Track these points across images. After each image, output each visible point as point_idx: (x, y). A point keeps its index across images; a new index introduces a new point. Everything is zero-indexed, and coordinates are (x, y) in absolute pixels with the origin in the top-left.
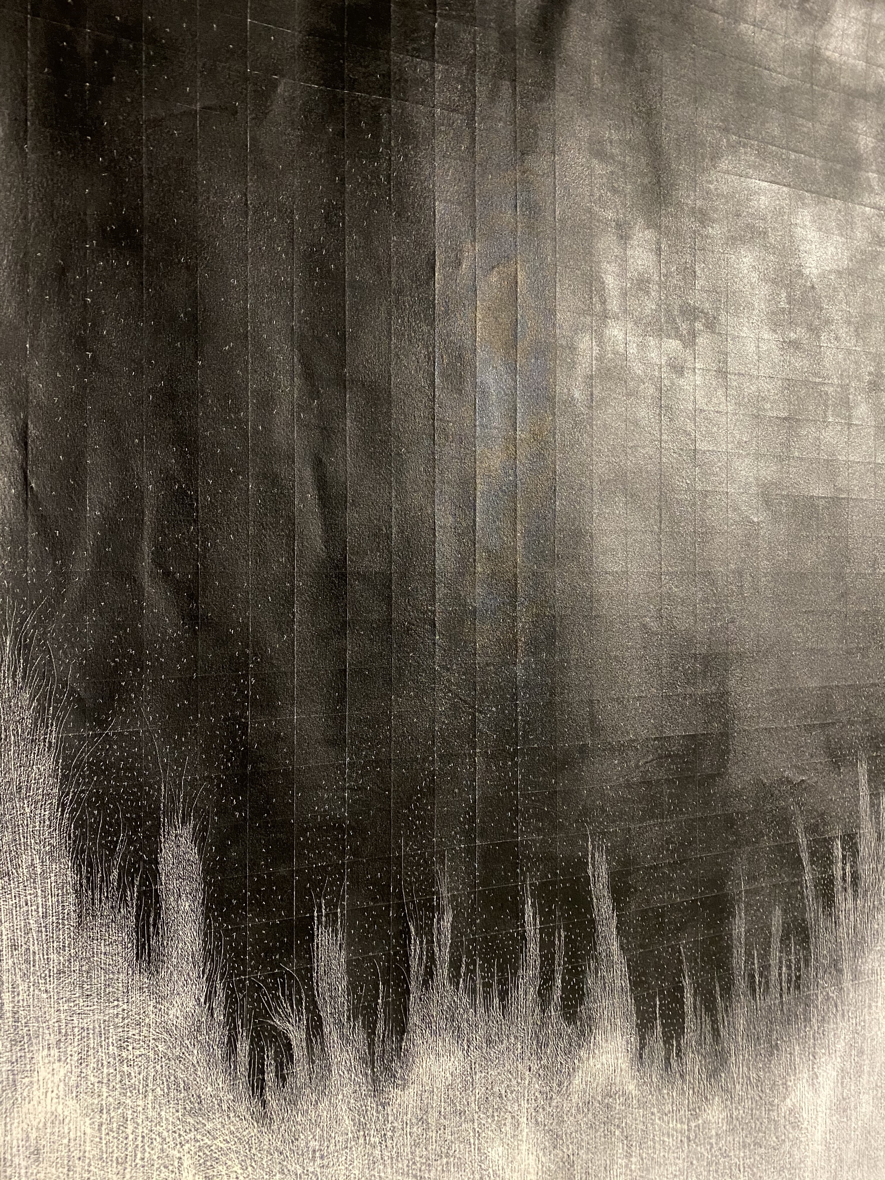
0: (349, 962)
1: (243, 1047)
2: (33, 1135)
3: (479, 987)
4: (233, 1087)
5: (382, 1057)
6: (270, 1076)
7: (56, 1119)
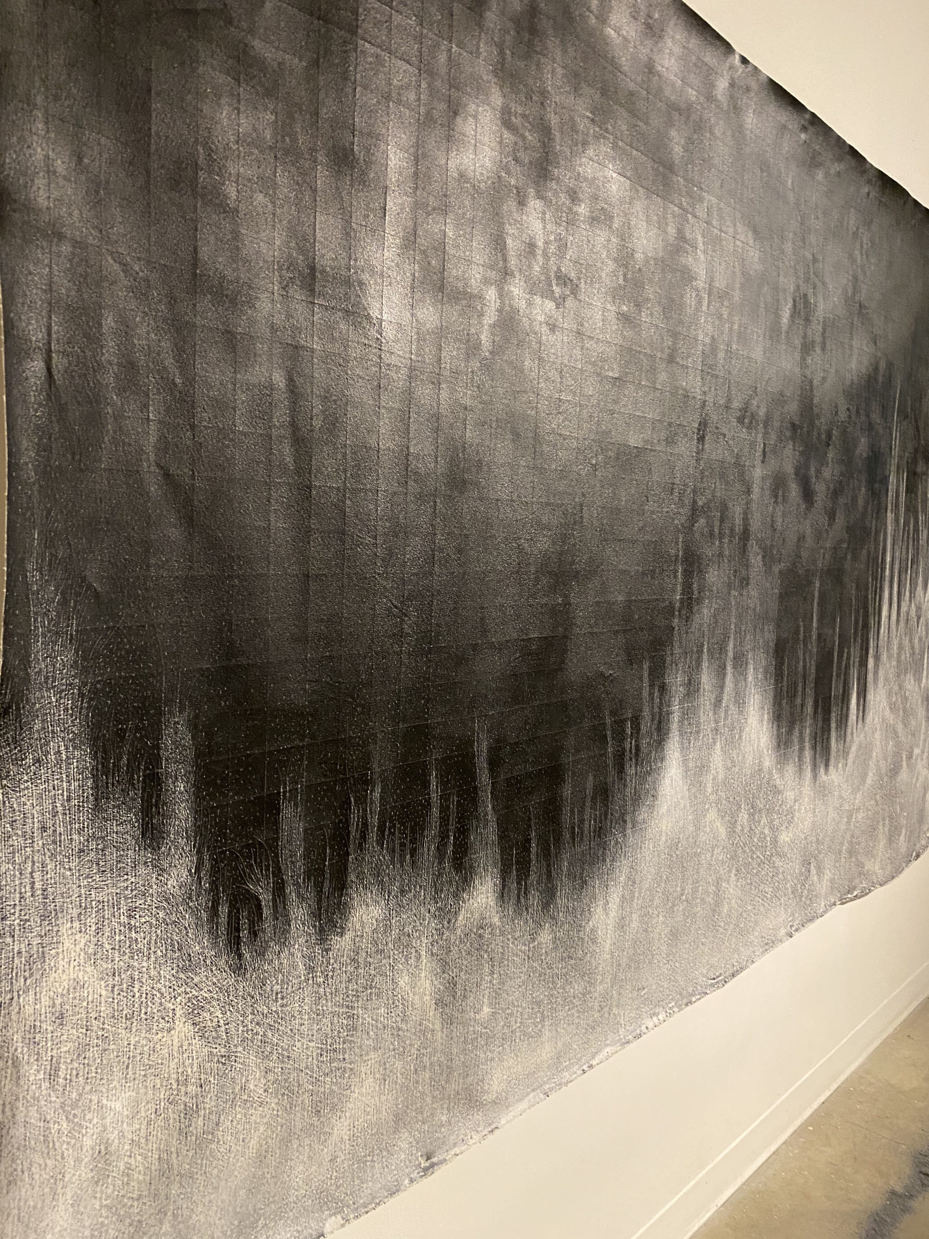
0: (305, 831)
1: (224, 910)
2: (58, 1002)
3: (397, 846)
4: (215, 945)
5: (327, 911)
6: (244, 934)
7: (78, 985)
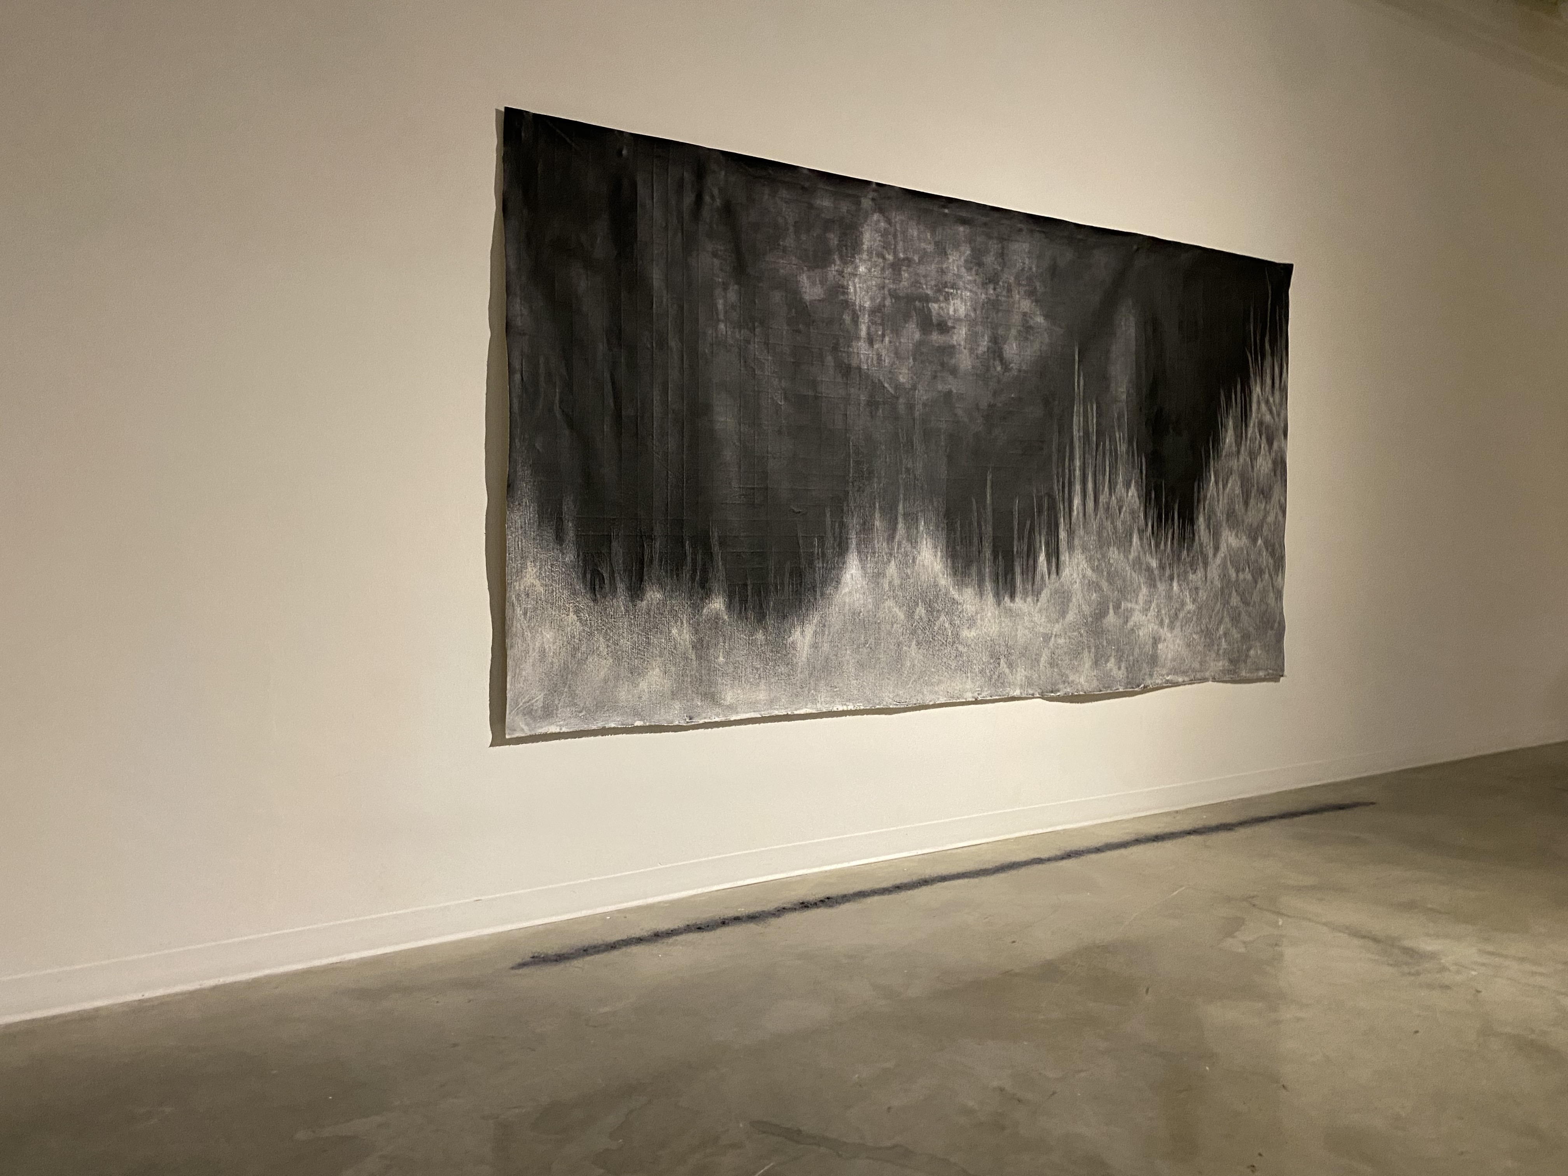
0: (623, 553)
1: (589, 576)
3: (669, 571)
4: (585, 589)
5: (634, 589)
6: (597, 587)
